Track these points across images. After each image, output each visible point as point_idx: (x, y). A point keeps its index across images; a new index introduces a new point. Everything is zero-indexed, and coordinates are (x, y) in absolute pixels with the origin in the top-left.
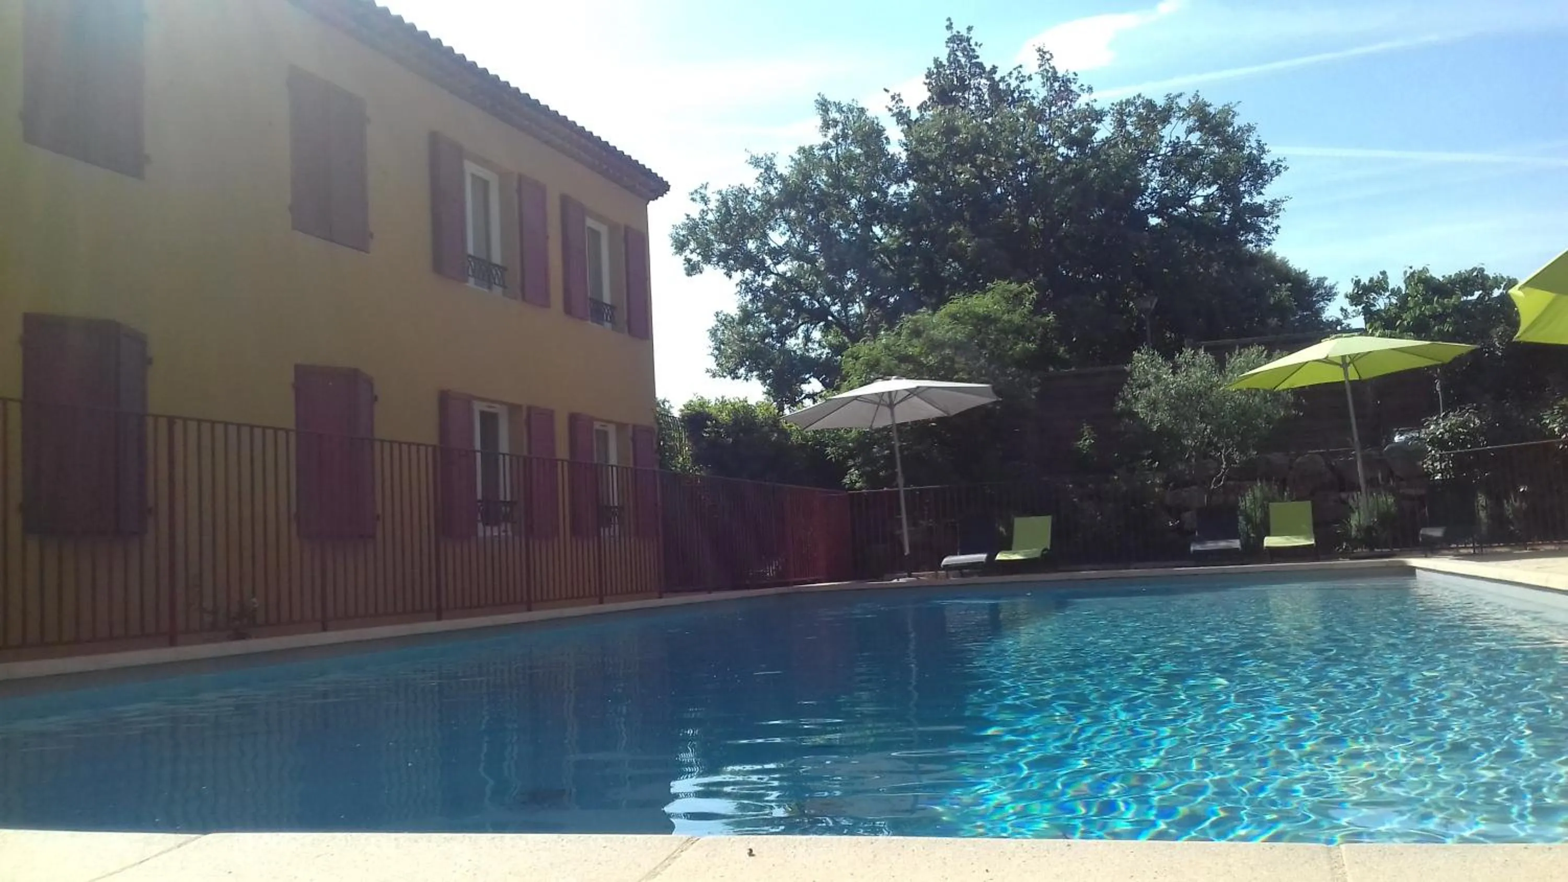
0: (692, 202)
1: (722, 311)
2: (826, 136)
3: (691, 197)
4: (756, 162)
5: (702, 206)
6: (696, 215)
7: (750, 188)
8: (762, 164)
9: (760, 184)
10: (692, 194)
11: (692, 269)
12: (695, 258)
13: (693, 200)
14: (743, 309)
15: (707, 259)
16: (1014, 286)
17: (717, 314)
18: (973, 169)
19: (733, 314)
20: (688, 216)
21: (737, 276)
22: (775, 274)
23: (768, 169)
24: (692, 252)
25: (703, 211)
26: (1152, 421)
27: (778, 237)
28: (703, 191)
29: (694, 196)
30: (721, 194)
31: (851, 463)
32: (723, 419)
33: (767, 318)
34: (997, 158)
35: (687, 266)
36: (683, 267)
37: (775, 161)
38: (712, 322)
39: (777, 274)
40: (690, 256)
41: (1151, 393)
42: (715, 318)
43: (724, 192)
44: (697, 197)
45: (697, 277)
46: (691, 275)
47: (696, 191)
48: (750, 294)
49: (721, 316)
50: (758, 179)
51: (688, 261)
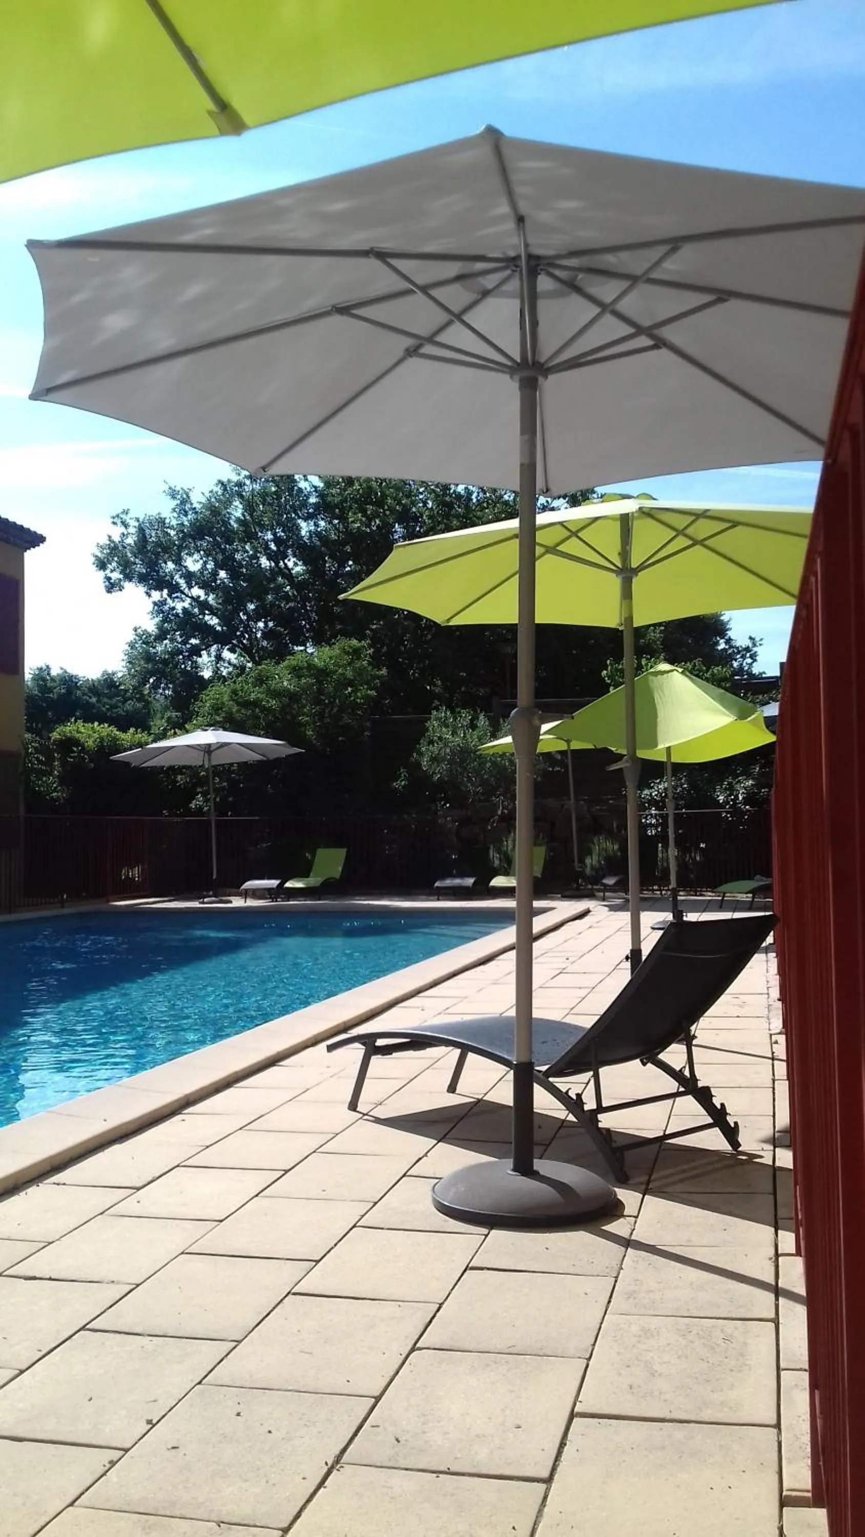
0: (112, 525)
1: (140, 627)
2: (239, 475)
3: (112, 520)
4: (173, 494)
5: (123, 530)
6: (117, 539)
7: (165, 518)
8: (179, 497)
9: (175, 515)
10: (114, 518)
11: (111, 586)
12: (116, 576)
13: (114, 523)
14: (160, 627)
15: (128, 577)
16: (354, 642)
17: (135, 629)
18: (364, 519)
19: (150, 630)
20: (110, 537)
21: (156, 595)
22: (190, 597)
23: (183, 502)
24: (112, 571)
25: (123, 534)
26: (434, 773)
27: (193, 563)
28: (124, 516)
29: (115, 520)
30: (138, 521)
31: (199, 790)
32: (88, 746)
33: (181, 637)
34: (384, 511)
35: (107, 583)
36: (103, 585)
37: (191, 494)
38: (131, 637)
39: (192, 598)
40: (110, 575)
41: (434, 749)
42: (134, 633)
43: (141, 520)
44: (118, 521)
45: (116, 595)
46: (111, 592)
47: (118, 516)
48: (161, 615)
49: (139, 631)
50: (174, 510)
51: (109, 579)
